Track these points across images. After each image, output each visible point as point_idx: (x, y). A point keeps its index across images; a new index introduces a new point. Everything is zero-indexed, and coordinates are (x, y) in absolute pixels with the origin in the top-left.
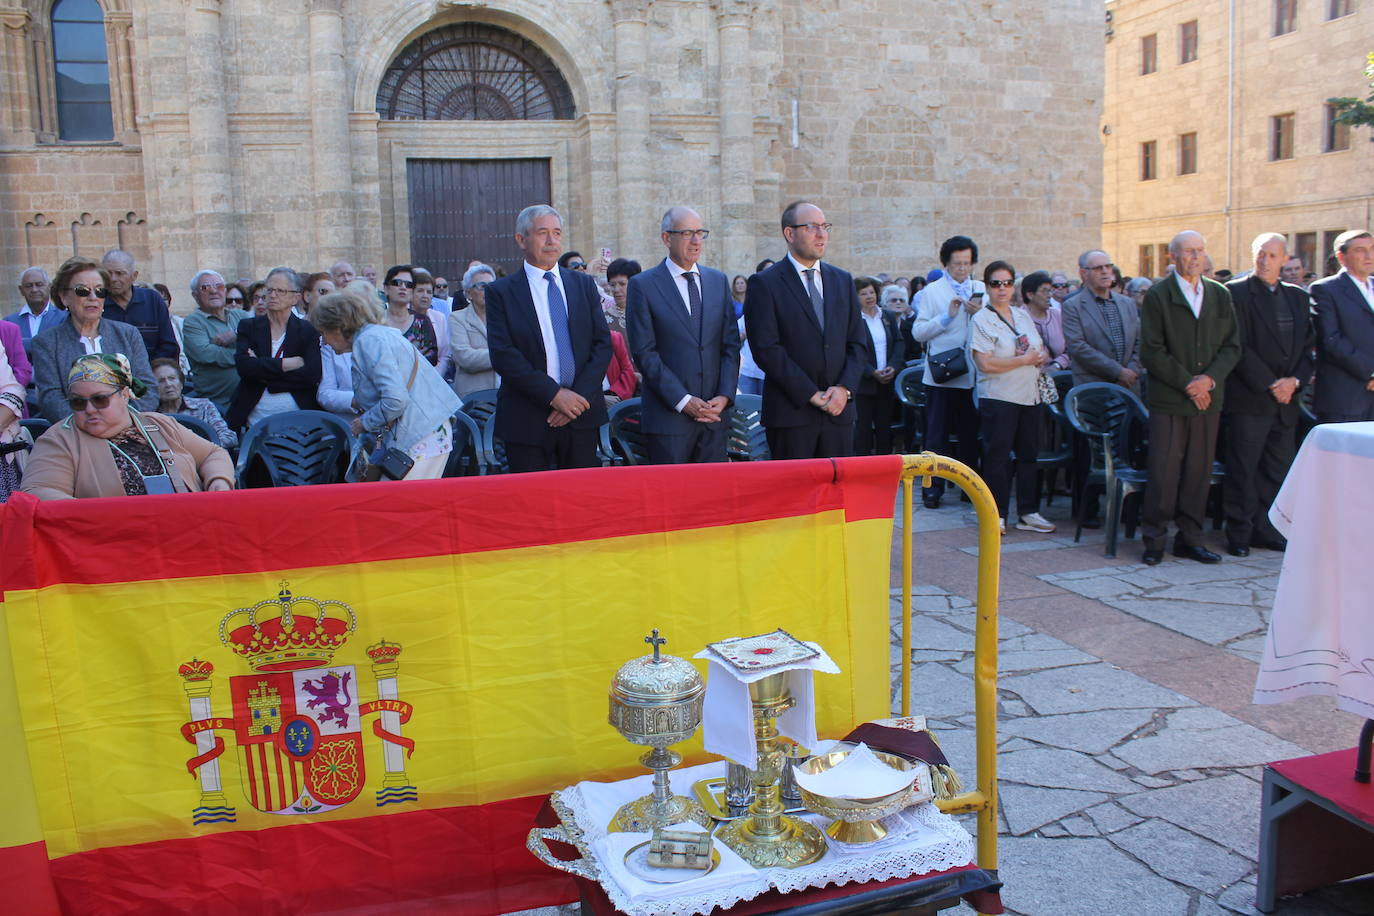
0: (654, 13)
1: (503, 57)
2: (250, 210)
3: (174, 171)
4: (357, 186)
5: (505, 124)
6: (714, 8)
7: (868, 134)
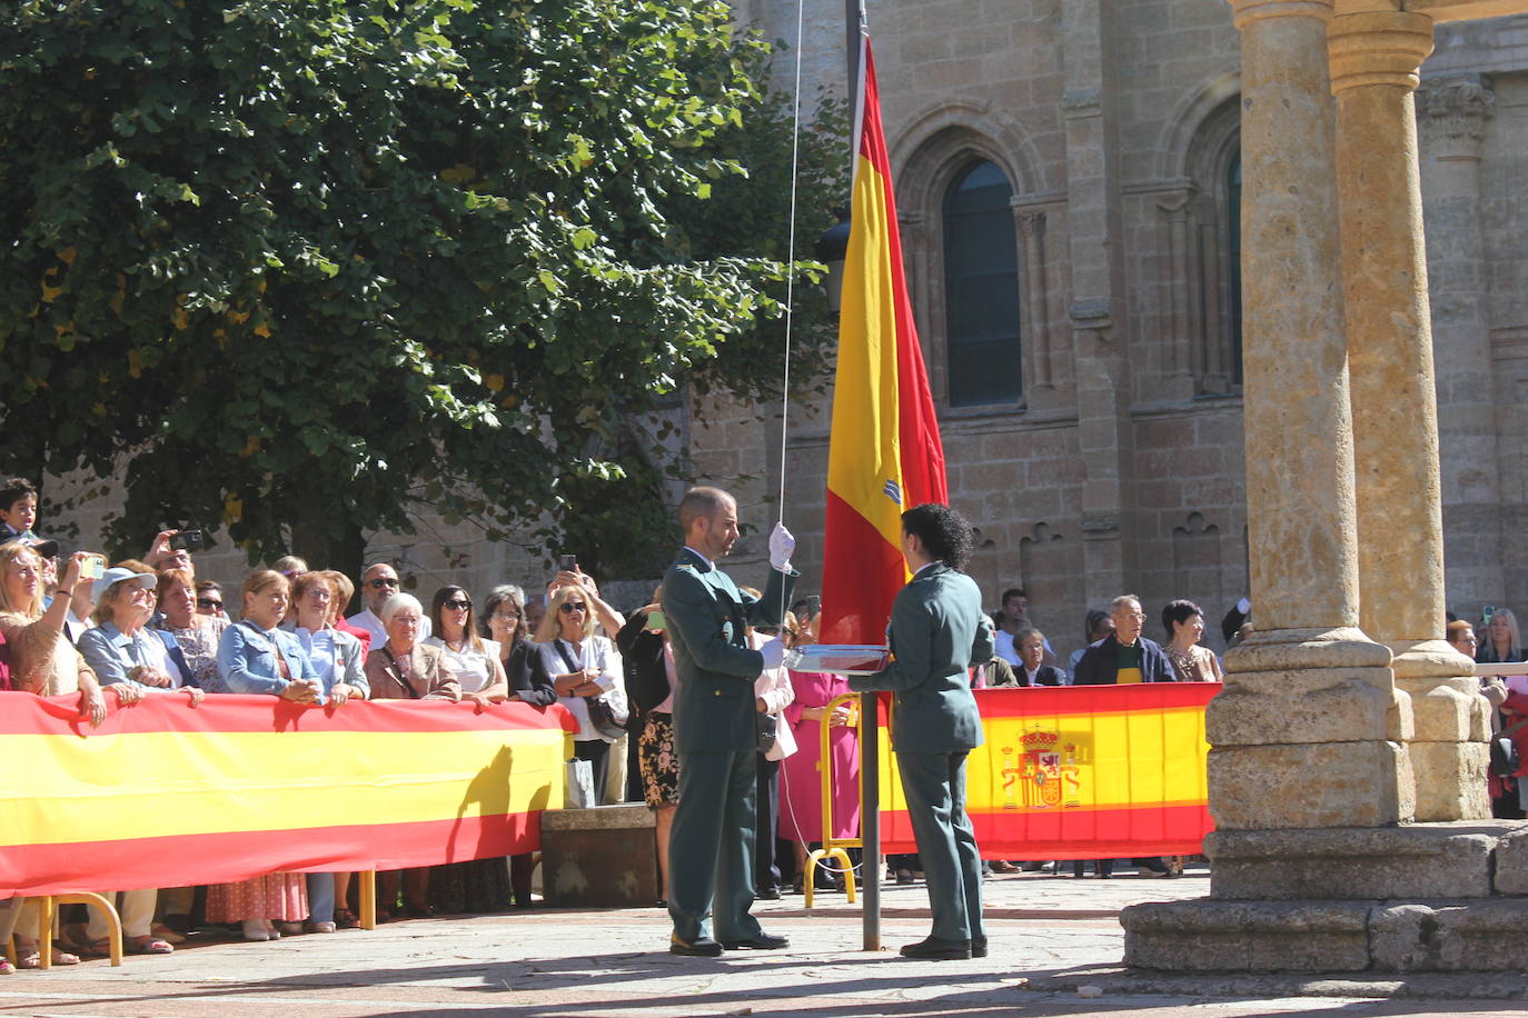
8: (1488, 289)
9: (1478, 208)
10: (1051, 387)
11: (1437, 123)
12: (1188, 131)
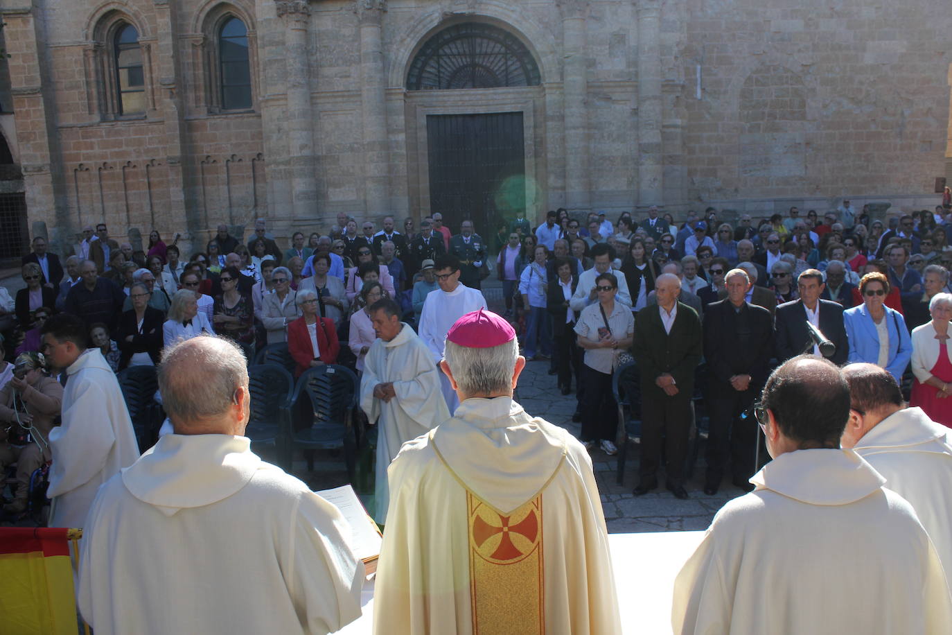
0: (591, 11)
1: (492, 44)
2: (324, 153)
3: (279, 130)
4: (391, 136)
5: (491, 91)
6: (634, 4)
7: (754, 87)
8: (309, 78)
9: (305, 48)
10: (155, 109)
11: (290, 15)
12: (202, 16)
